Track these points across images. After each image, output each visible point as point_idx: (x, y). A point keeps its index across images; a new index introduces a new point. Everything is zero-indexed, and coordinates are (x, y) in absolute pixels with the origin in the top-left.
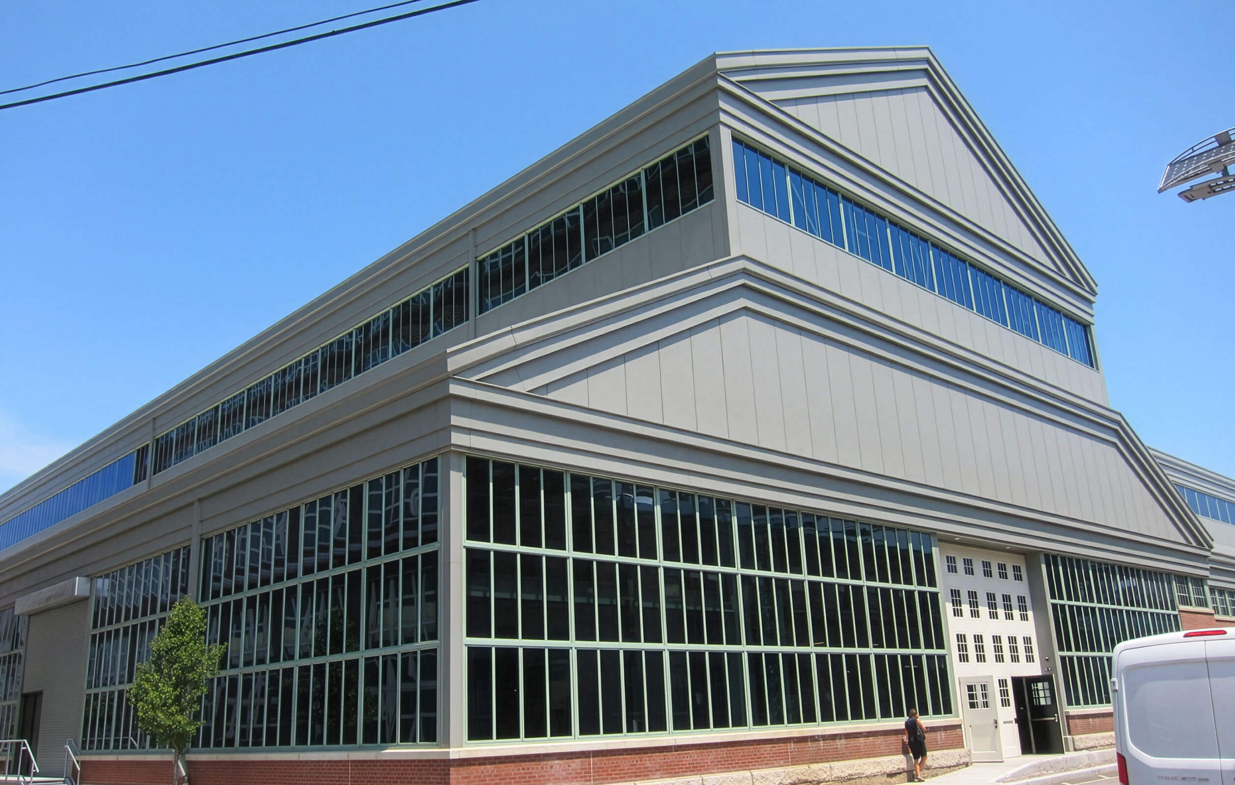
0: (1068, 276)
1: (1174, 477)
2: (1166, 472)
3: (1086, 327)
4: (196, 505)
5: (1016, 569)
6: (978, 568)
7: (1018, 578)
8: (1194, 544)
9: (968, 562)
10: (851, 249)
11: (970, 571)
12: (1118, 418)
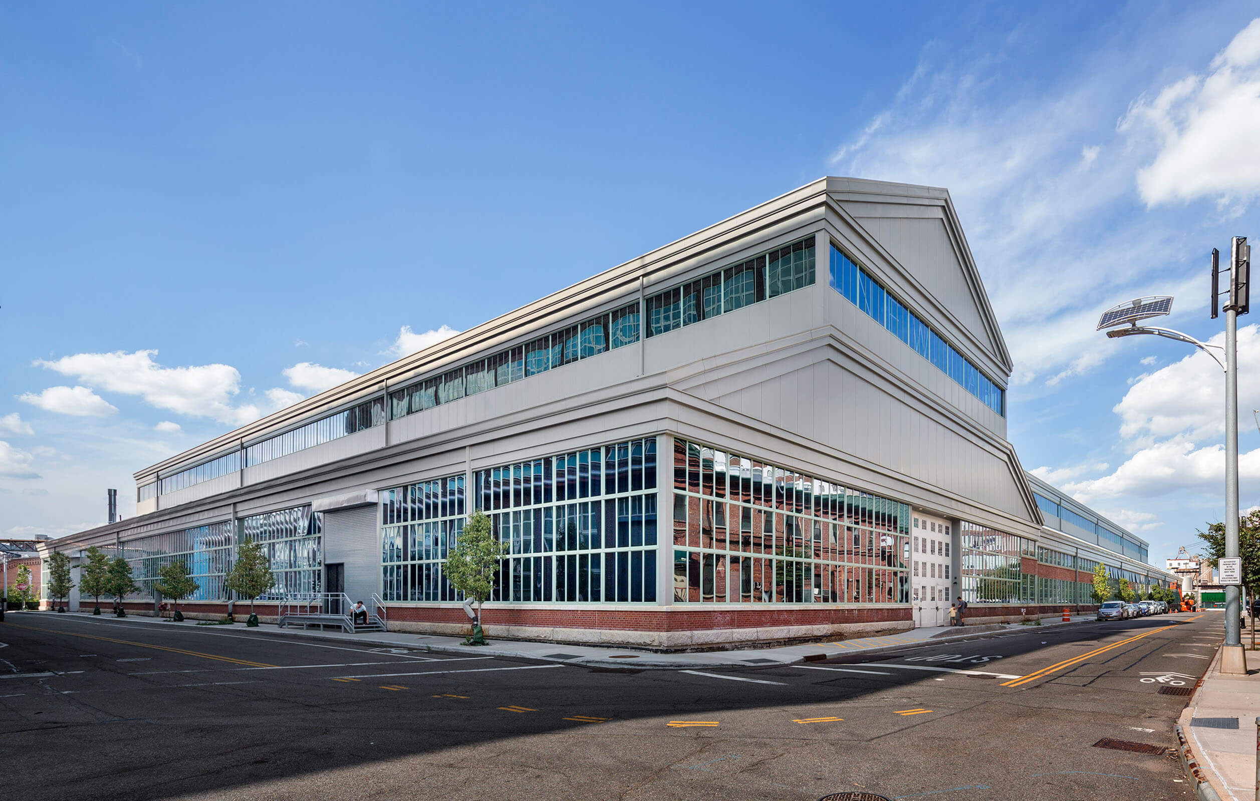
0: (999, 358)
1: (1033, 488)
2: (1030, 485)
3: (1003, 391)
4: (467, 448)
5: (947, 528)
6: (929, 526)
7: (947, 533)
8: (1035, 522)
9: (924, 523)
10: (887, 328)
11: (924, 528)
12: (1010, 447)
